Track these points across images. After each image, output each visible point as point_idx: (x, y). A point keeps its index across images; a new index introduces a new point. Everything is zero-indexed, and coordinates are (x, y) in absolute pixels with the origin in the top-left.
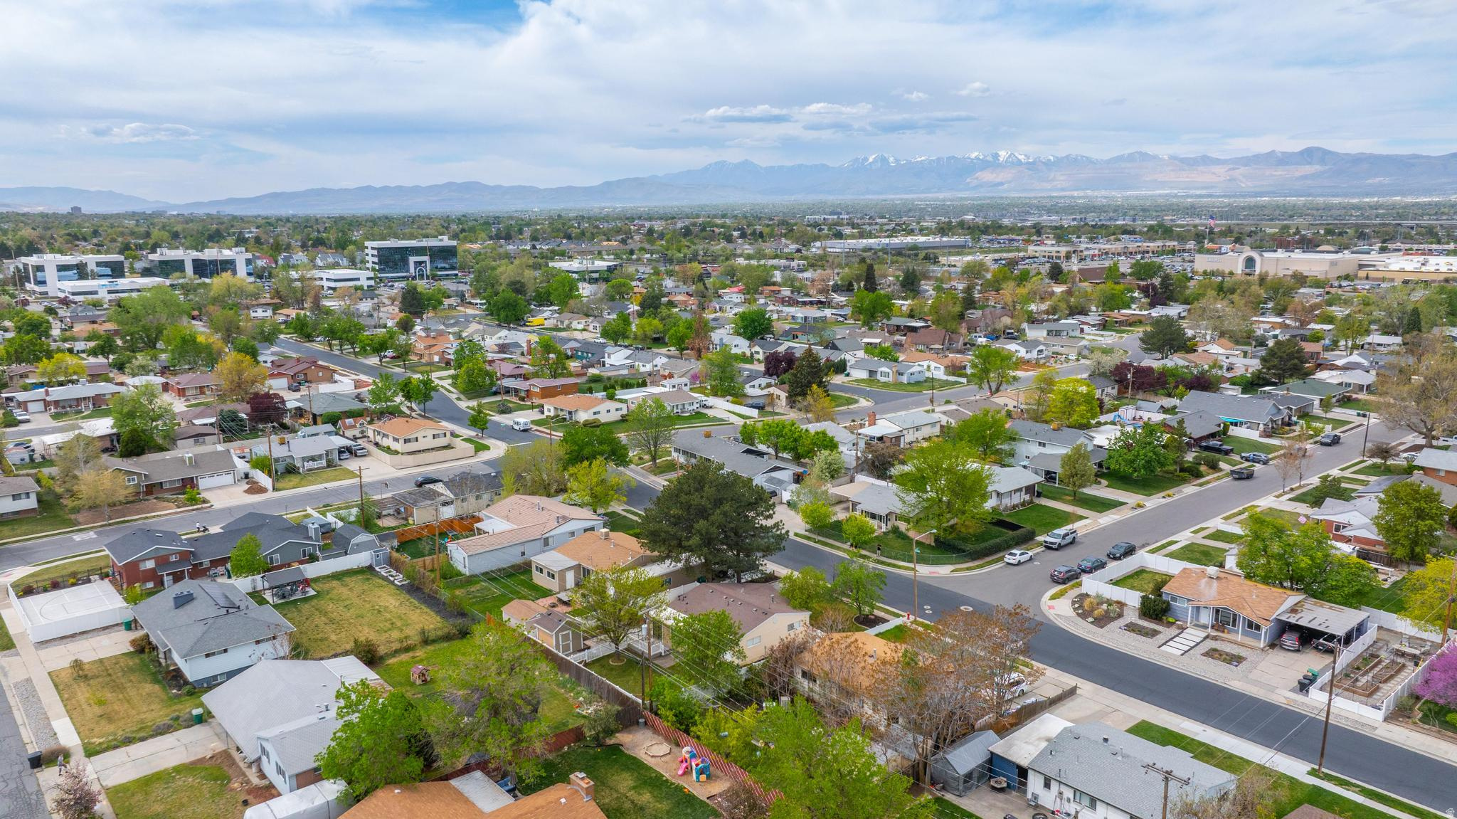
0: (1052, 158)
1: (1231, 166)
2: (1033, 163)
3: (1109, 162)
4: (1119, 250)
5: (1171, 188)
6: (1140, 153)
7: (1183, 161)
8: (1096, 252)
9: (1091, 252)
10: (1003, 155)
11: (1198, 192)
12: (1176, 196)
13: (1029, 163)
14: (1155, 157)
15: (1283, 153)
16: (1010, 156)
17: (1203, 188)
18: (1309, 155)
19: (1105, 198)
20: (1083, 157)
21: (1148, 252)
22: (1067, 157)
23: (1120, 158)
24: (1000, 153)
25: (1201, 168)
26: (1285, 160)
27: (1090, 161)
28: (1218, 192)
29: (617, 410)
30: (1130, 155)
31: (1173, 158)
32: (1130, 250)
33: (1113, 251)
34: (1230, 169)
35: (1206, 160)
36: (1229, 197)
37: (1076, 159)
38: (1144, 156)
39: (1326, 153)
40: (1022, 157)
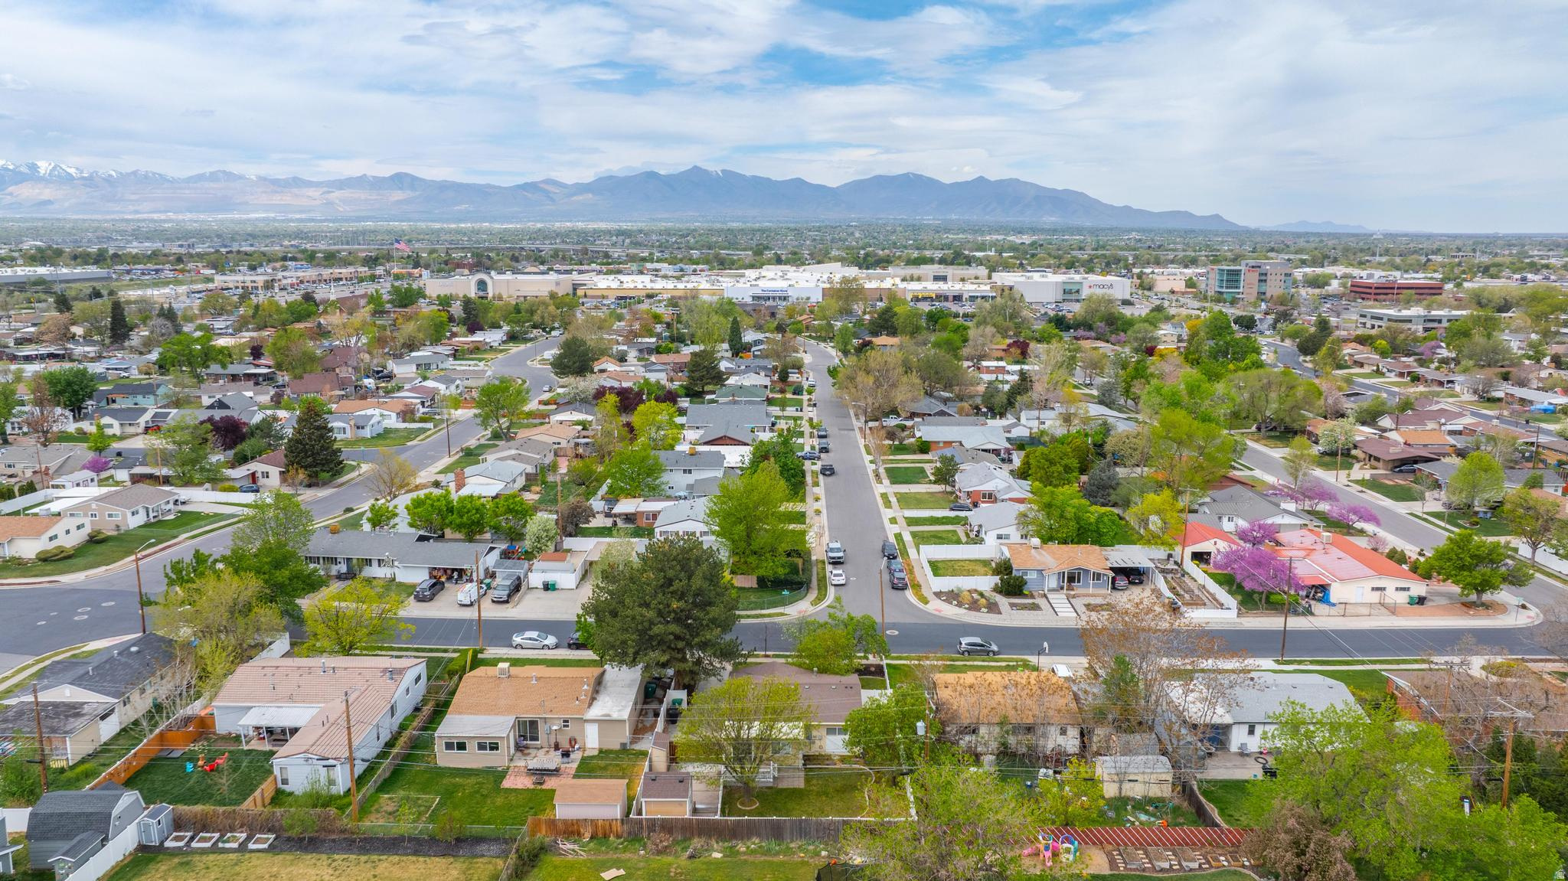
0: (114, 174)
1: (325, 189)
2: (90, 178)
3: (190, 179)
4: (314, 278)
5: (266, 211)
6: (224, 172)
7: (275, 182)
8: (295, 281)
9: (289, 281)
10: (44, 166)
11: (298, 216)
12: (274, 220)
13: (83, 178)
14: (241, 177)
15: (374, 177)
16: (54, 168)
17: (301, 212)
18: (400, 180)
19: (195, 222)
20: (154, 174)
21: (341, 279)
22: (135, 173)
23: (200, 177)
24: (39, 164)
25: (295, 191)
26: (377, 184)
27: (163, 178)
28: (318, 216)
29: (79, 528)
30: (212, 173)
31: (263, 180)
32: (325, 277)
33: (308, 278)
34: (324, 193)
35: (297, 182)
36: (333, 221)
37: (146, 177)
38: (229, 176)
39: (414, 178)
40: (72, 171)
